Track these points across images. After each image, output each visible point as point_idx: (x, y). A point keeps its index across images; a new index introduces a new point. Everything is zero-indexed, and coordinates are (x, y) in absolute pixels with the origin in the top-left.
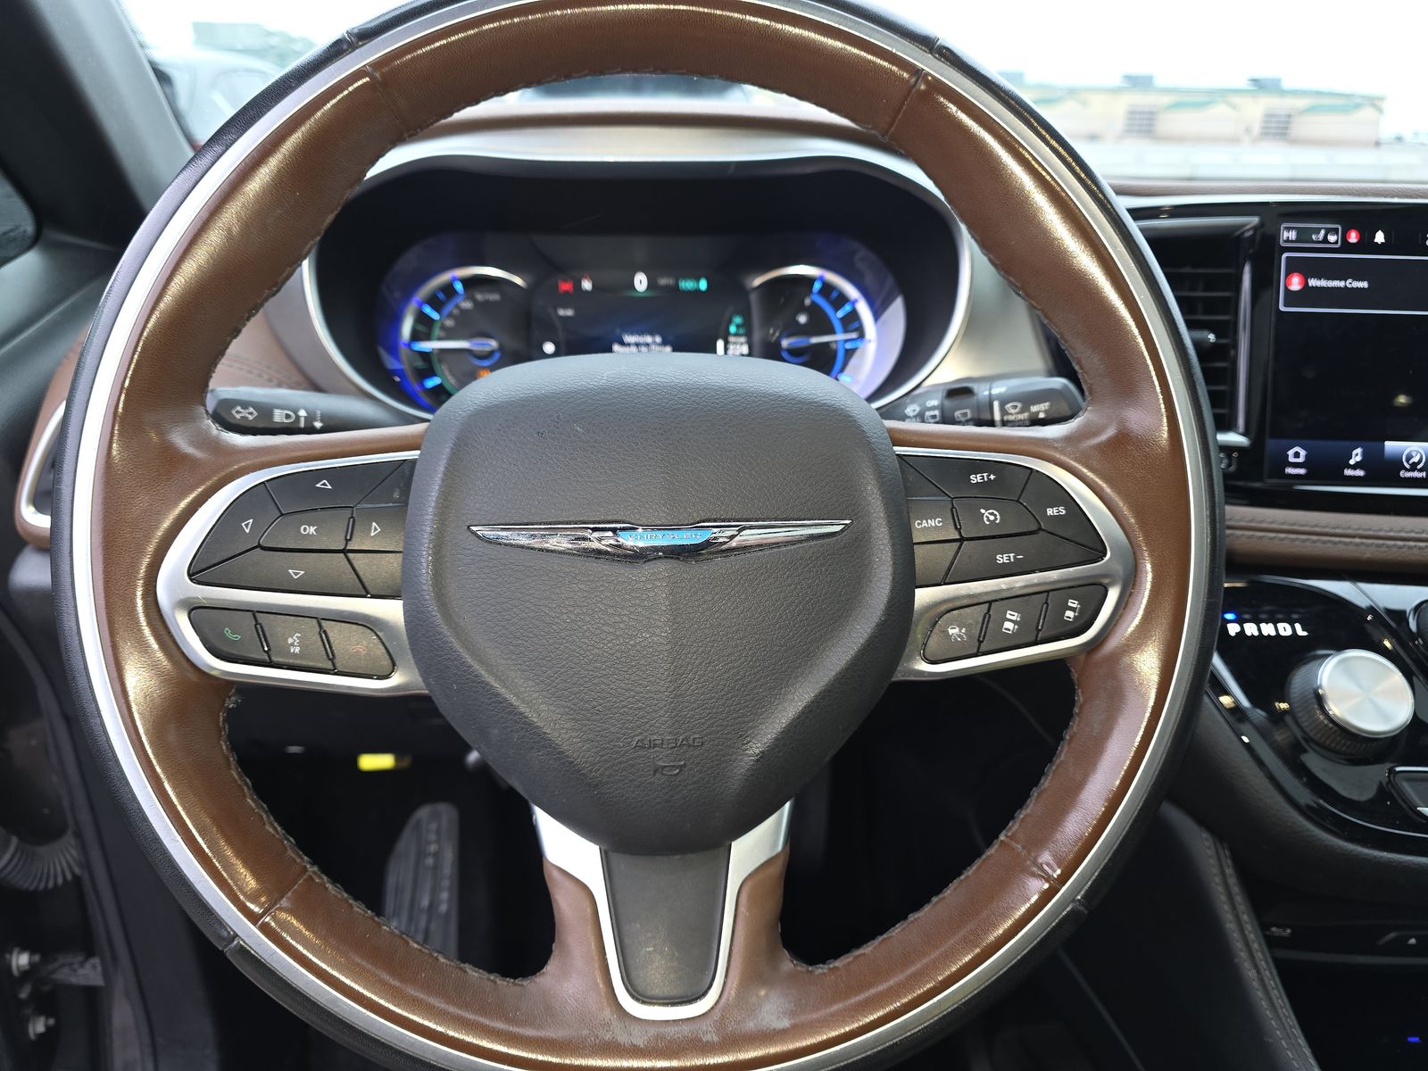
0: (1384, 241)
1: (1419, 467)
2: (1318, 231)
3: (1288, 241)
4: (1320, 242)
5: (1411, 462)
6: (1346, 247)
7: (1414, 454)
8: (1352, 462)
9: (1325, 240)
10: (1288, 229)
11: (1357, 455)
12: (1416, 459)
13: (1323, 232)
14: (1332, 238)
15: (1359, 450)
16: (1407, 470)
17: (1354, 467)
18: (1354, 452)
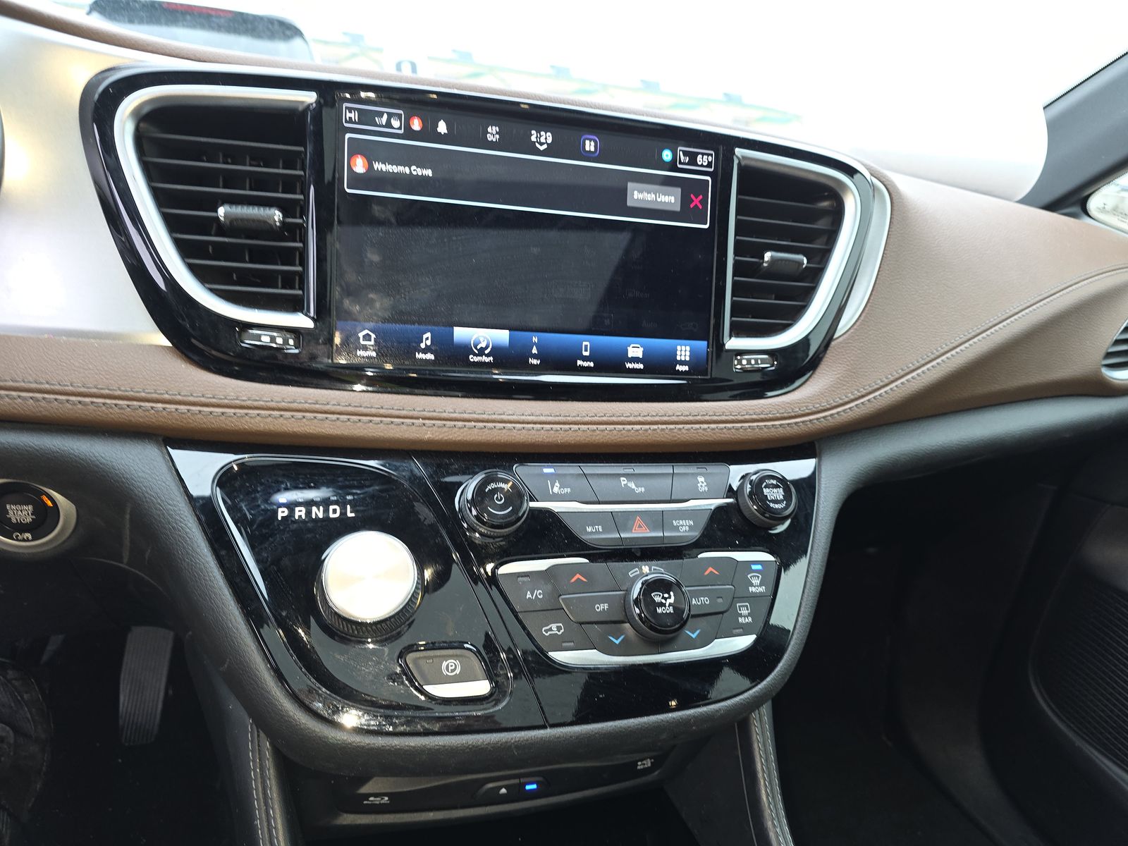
0: (446, 132)
1: (487, 352)
2: (381, 114)
3: (350, 121)
4: (383, 126)
5: (478, 347)
6: (410, 134)
7: (481, 339)
8: (423, 346)
9: (389, 125)
10: (350, 110)
11: (427, 339)
12: (483, 345)
13: (385, 116)
14: (396, 123)
15: (428, 335)
16: (475, 355)
17: (425, 351)
18: (425, 336)
